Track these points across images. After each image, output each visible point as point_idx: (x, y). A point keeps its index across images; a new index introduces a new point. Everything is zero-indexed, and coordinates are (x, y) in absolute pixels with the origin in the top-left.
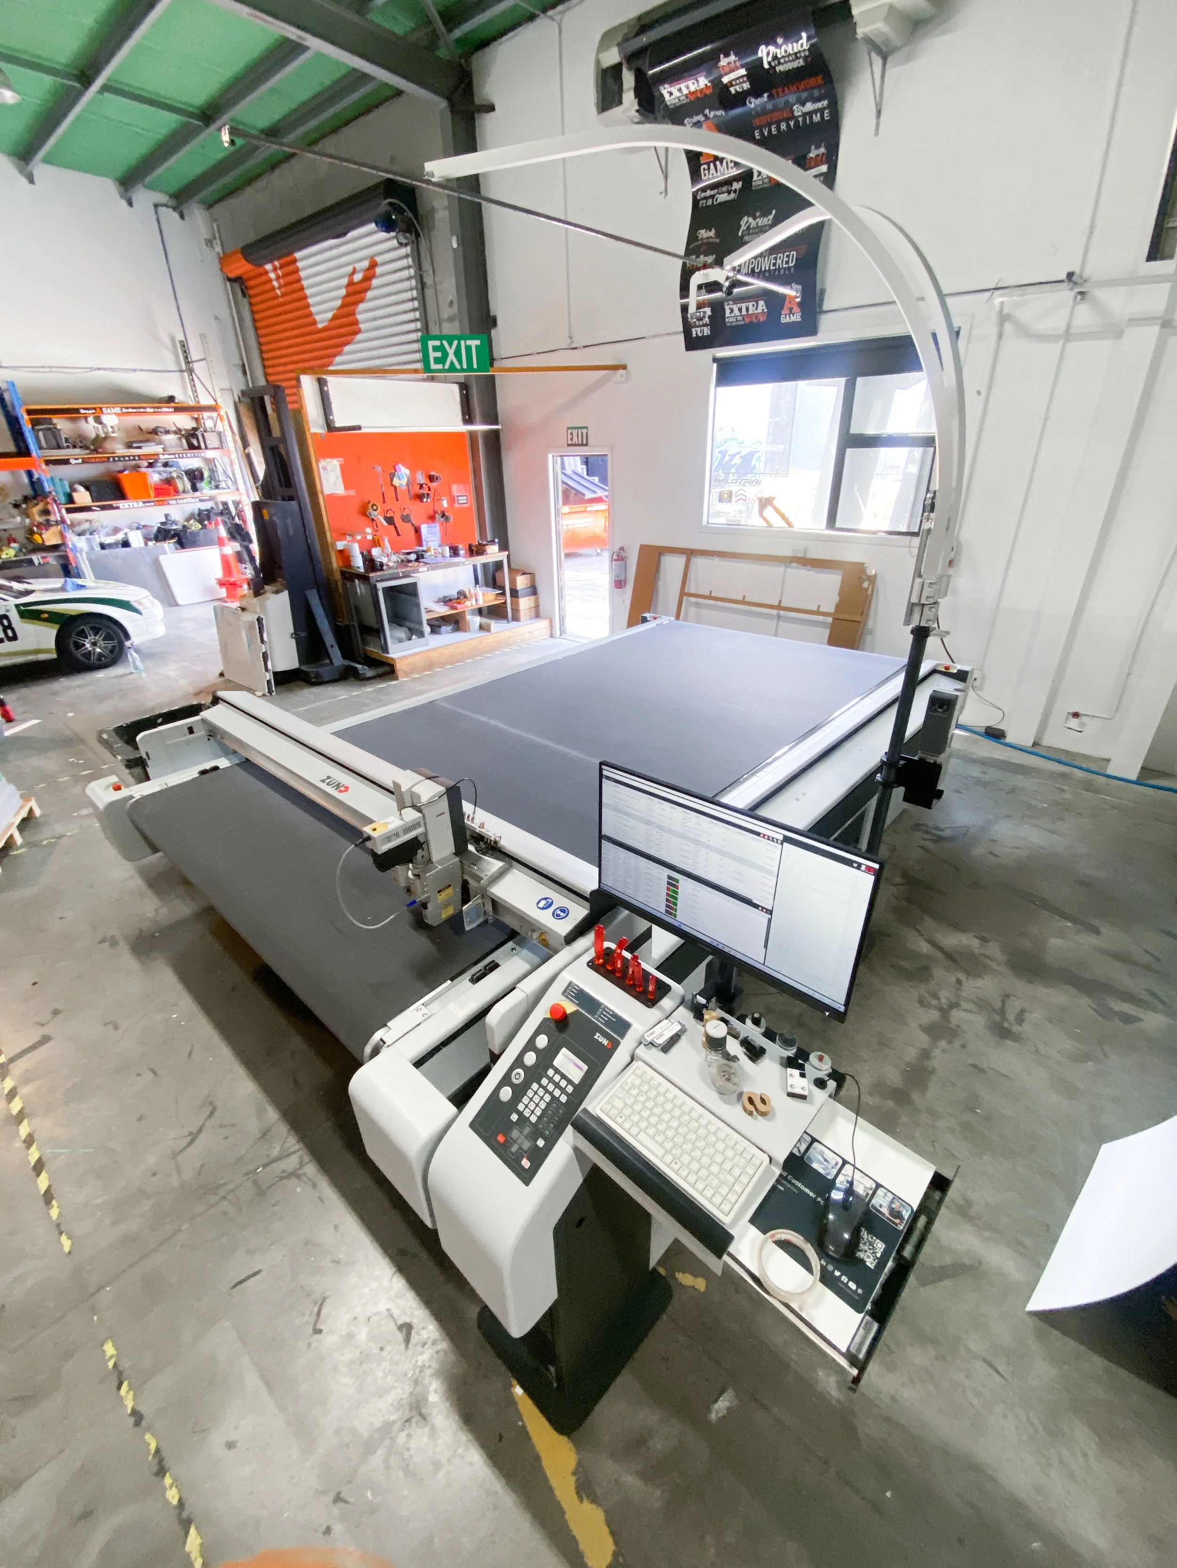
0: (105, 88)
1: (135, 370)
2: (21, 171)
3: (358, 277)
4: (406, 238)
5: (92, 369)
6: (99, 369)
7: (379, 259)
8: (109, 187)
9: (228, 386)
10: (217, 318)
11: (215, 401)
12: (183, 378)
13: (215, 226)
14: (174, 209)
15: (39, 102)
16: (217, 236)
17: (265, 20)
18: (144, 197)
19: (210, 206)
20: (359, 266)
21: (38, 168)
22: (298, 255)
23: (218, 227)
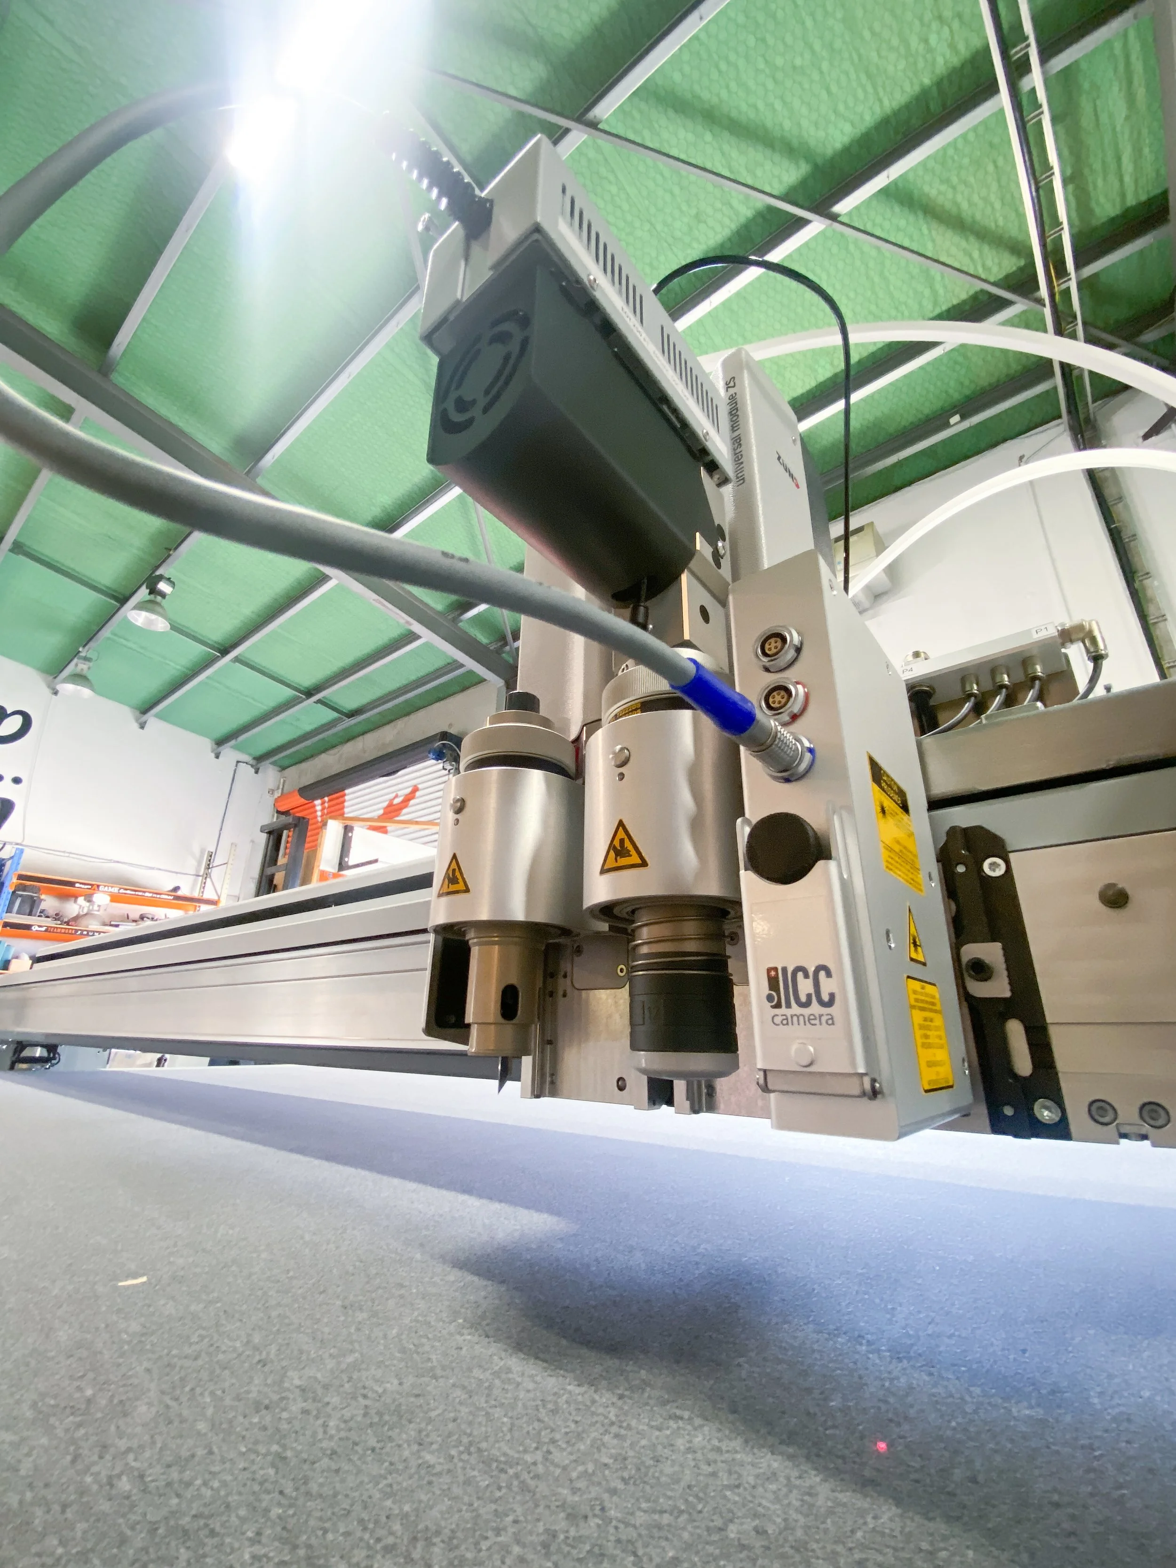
0: (237, 660)
1: (153, 868)
2: (137, 720)
3: (396, 801)
4: (451, 765)
5: (110, 861)
6: (118, 862)
7: (420, 786)
8: (206, 744)
9: (237, 893)
10: (253, 841)
11: (219, 897)
12: (195, 882)
13: (282, 780)
14: (252, 766)
15: (178, 667)
16: (281, 787)
17: (384, 605)
18: (230, 754)
19: (283, 768)
20: (400, 793)
21: (151, 719)
22: (347, 791)
23: (284, 781)
